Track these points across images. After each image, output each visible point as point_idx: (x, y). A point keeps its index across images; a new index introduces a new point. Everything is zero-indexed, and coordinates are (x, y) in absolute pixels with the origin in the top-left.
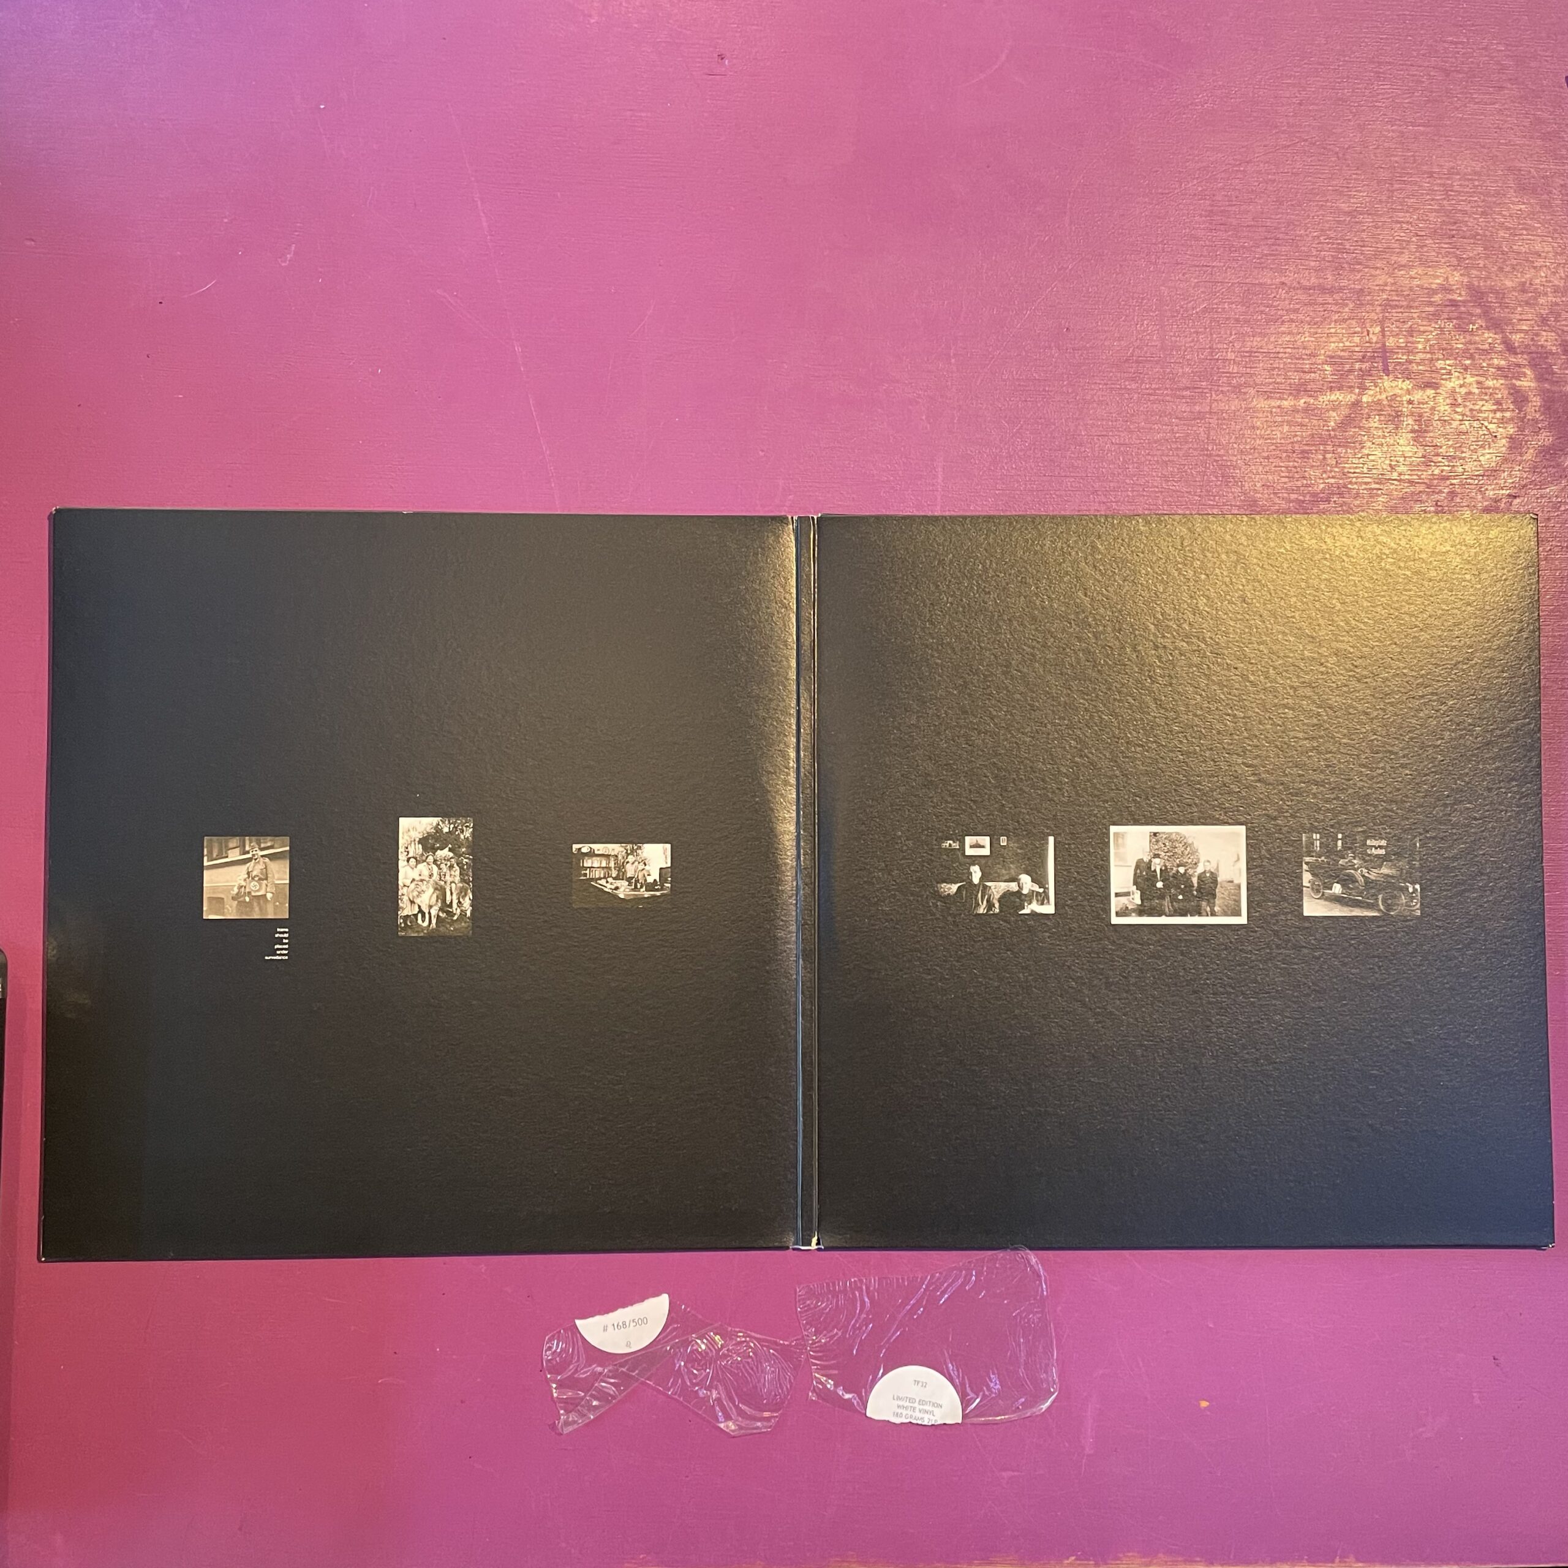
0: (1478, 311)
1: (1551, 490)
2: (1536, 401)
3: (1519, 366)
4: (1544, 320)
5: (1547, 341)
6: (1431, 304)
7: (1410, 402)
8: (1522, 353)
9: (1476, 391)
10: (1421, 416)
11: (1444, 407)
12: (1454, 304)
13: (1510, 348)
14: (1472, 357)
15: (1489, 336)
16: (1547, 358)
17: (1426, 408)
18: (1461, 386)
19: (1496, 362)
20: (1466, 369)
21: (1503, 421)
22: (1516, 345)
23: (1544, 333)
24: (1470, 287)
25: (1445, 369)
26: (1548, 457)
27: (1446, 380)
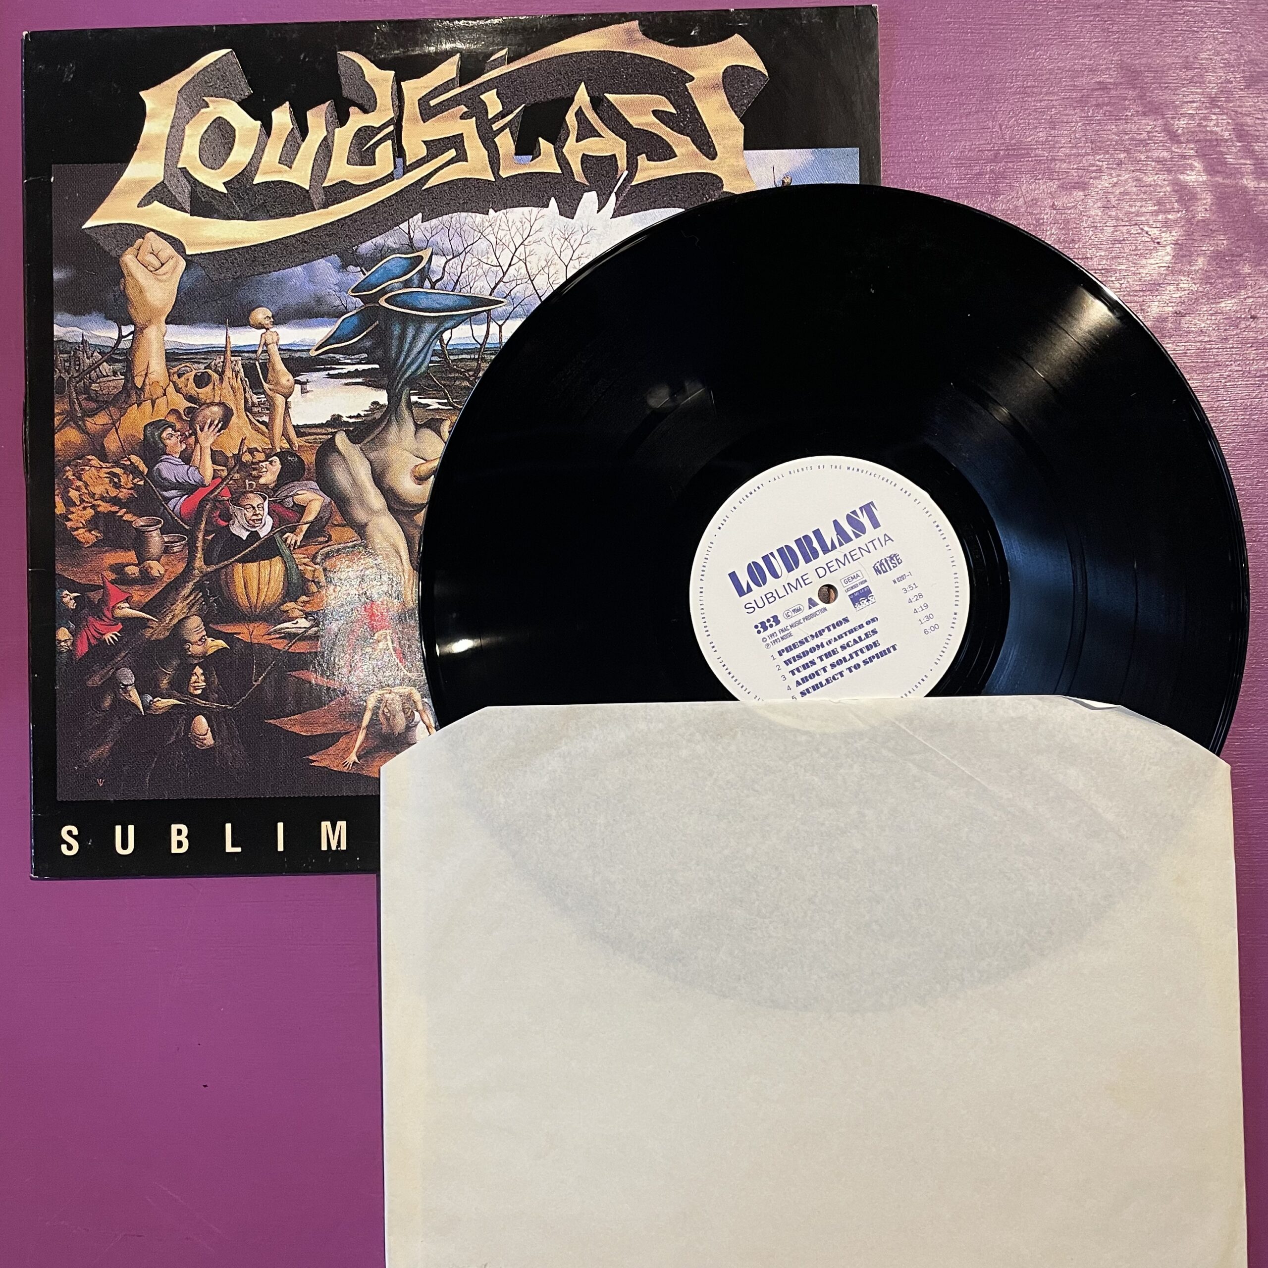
0: (1131, 93)
1: (1228, 305)
2: (1207, 199)
3: (1183, 157)
4: (1213, 101)
5: (1217, 125)
6: (1075, 88)
7: (1053, 207)
8: (1188, 142)
9: (1135, 189)
10: (1067, 222)
11: (1096, 211)
12: (1103, 87)
13: (1173, 137)
14: (1127, 151)
15: (1149, 124)
16: (1217, 145)
17: (1072, 214)
18: (1115, 185)
19: (1156, 154)
20: (1120, 163)
21: (1167, 225)
22: (1180, 131)
23: (1214, 117)
24: (1122, 67)
25: (1093, 165)
26: (1223, 264)
27: (1095, 178)
